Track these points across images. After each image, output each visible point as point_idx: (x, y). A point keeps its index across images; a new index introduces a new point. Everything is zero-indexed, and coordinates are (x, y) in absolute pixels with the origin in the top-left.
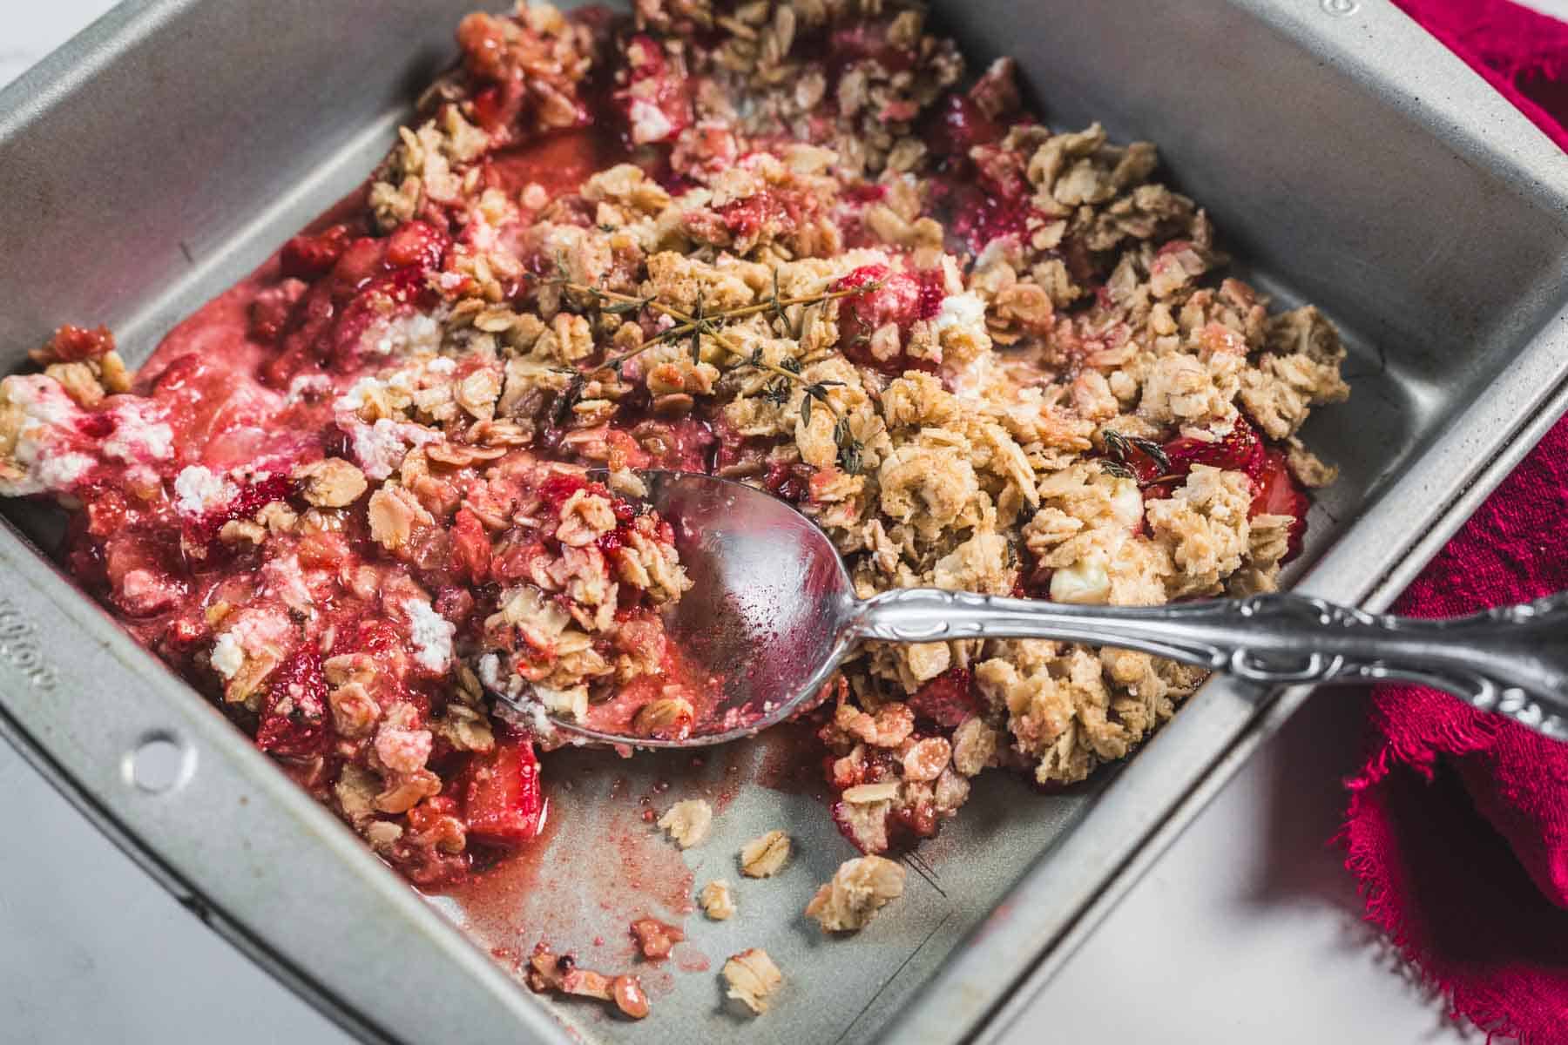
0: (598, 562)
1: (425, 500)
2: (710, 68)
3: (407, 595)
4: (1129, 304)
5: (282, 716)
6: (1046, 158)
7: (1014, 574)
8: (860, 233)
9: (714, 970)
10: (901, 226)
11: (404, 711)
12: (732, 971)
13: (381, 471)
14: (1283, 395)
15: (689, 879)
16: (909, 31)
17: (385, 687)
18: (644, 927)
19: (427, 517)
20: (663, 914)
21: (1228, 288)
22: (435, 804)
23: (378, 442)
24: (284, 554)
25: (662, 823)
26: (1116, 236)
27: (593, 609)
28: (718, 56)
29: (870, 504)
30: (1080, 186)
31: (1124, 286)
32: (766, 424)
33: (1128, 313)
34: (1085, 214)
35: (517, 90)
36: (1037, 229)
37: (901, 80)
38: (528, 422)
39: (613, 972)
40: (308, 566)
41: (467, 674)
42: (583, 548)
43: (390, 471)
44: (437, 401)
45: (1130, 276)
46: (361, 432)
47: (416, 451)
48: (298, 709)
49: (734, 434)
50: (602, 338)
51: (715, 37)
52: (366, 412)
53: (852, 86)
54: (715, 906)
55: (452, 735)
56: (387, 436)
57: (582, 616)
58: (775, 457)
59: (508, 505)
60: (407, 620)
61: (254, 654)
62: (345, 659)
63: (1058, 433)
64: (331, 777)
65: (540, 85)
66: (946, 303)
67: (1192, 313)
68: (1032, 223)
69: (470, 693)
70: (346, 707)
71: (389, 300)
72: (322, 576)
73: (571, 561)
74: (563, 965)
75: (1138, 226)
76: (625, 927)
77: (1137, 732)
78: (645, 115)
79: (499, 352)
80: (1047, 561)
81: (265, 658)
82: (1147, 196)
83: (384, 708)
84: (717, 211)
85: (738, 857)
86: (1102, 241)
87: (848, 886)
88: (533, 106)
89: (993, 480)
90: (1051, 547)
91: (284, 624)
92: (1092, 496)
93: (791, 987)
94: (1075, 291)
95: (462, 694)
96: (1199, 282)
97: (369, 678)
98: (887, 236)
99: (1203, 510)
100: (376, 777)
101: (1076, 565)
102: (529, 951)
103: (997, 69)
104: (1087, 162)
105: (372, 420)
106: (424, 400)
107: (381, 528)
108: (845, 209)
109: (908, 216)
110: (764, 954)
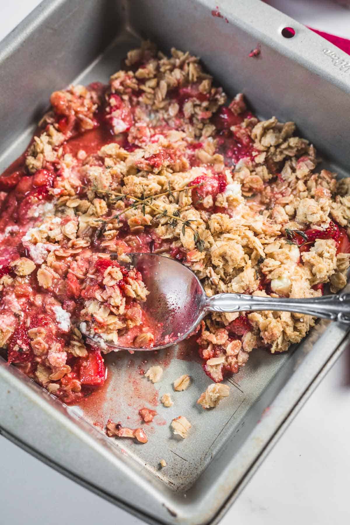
0: (118, 291)
1: (56, 270)
2: (138, 103)
3: (53, 305)
4: (290, 180)
5: (15, 352)
6: (257, 130)
7: (258, 282)
8: (195, 160)
9: (168, 425)
10: (209, 157)
11: (56, 346)
12: (174, 425)
13: (40, 261)
14: (344, 211)
15: (156, 394)
16: (207, 87)
17: (49, 338)
18: (144, 412)
19: (57, 276)
20: (149, 406)
21: (323, 173)
22: (70, 376)
23: (38, 251)
24: (10, 293)
25: (146, 375)
26: (283, 156)
27: (118, 307)
28: (141, 99)
29: (208, 261)
30: (270, 140)
31: (287, 173)
32: (169, 234)
33: (289, 183)
34: (272, 149)
35: (73, 118)
36: (256, 156)
37: (205, 104)
38: (88, 238)
39: (135, 428)
40: (19, 297)
41: (76, 330)
42: (113, 287)
43: (43, 261)
44: (56, 234)
45: (289, 170)
46: (32, 248)
47: (51, 253)
48: (21, 349)
49: (159, 238)
50: (110, 206)
51: (139, 93)
52: (33, 241)
53: (188, 107)
54: (167, 403)
55: (73, 352)
56: (41, 249)
57: (114, 310)
58: (174, 245)
59: (84, 270)
60: (54, 314)
61: (4, 331)
62: (35, 330)
63: (269, 231)
64: (34, 369)
65: (81, 116)
66: (228, 187)
67: (311, 183)
68: (254, 154)
69: (78, 337)
70: (37, 346)
71: (36, 199)
72: (23, 300)
73: (109, 291)
74: (118, 427)
75: (290, 152)
76: (137, 412)
77: (304, 334)
78: (118, 123)
79: (76, 214)
80: (269, 277)
81: (8, 331)
82: (293, 141)
83: (49, 345)
84: (146, 159)
85: (173, 385)
86: (279, 158)
87: (211, 394)
88: (79, 123)
89: (249, 250)
90: (270, 272)
91: (13, 319)
92: (283, 253)
93: (194, 429)
94: (271, 176)
95: (75, 337)
96: (313, 172)
97: (43, 336)
98: (205, 161)
99: (321, 255)
100: (49, 369)
101: (279, 277)
102: (106, 423)
103: (238, 98)
104: (271, 131)
105: (35, 243)
106: (52, 234)
107: (42, 281)
108: (189, 152)
109: (211, 152)
110: (184, 418)
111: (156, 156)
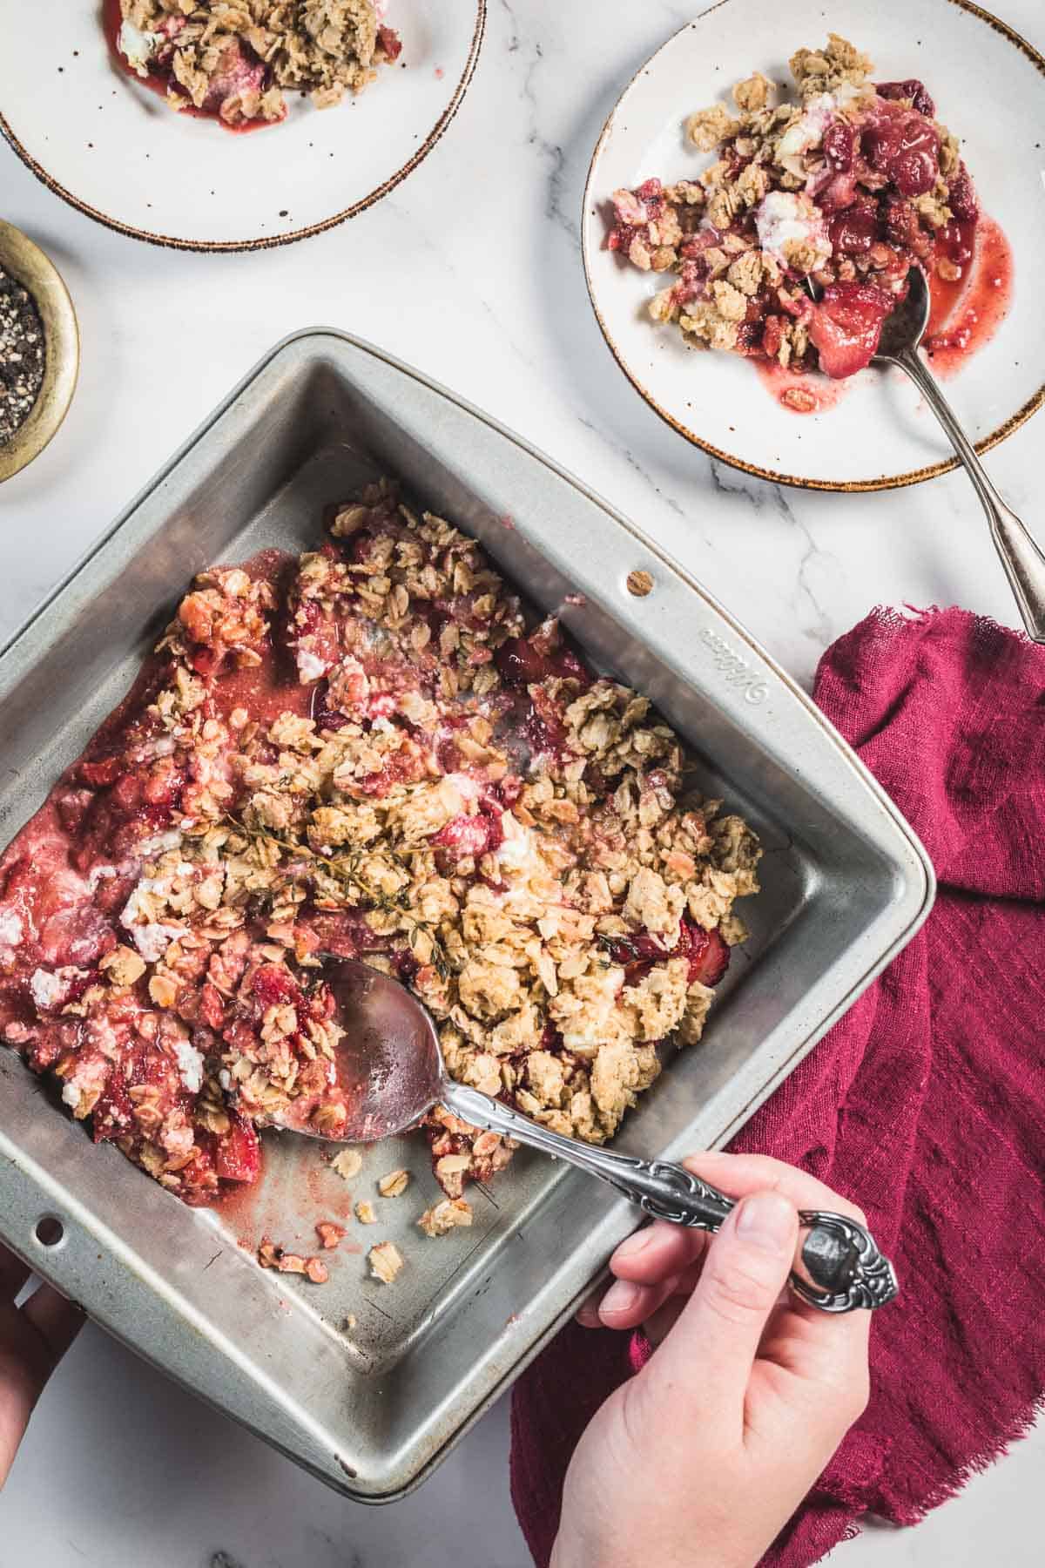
0: (285, 1050)
1: (182, 973)
2: (353, 613)
3: (174, 1039)
4: (625, 817)
5: (106, 1127)
6: (575, 713)
7: (541, 1032)
8: (452, 752)
9: (365, 1253)
10: (480, 751)
11: (176, 1115)
12: (374, 1257)
13: (153, 957)
14: (714, 903)
15: (348, 1198)
16: (487, 609)
17: (165, 1101)
18: (324, 1230)
19: (182, 982)
20: (334, 1218)
21: (688, 823)
22: (199, 1165)
23: (150, 940)
24: (100, 1017)
25: (333, 1165)
26: (619, 766)
27: (284, 1080)
28: (357, 608)
29: (454, 995)
30: (596, 737)
31: (622, 799)
32: (390, 926)
33: (625, 823)
34: (599, 755)
35: (221, 651)
36: (569, 763)
37: (481, 636)
38: (241, 909)
39: (307, 1255)
40: (114, 1022)
41: (213, 1085)
42: (278, 1043)
43: (159, 956)
44: (183, 903)
45: (628, 797)
46: (139, 932)
47: (174, 944)
48: (117, 1124)
49: (371, 931)
50: (286, 853)
51: (355, 598)
52: (140, 920)
53: (449, 633)
54: (364, 1218)
55: (205, 1124)
56: (155, 936)
57: (276, 1084)
58: (395, 946)
59: (235, 976)
60: (176, 1057)
61: (87, 1091)
62: (140, 1089)
63: (571, 932)
64: (137, 1151)
65: (237, 646)
66: (504, 846)
67: (664, 835)
68: (565, 757)
69: (215, 1095)
70: (143, 1117)
71: (147, 829)
72: (123, 1027)
73: (270, 1050)
74: (278, 1253)
75: (634, 760)
76: (312, 1227)
77: (611, 1132)
78: (308, 663)
79: (220, 858)
80: (560, 1029)
81: (94, 1092)
82: (642, 741)
83: (165, 1114)
85: (378, 1184)
86: (611, 770)
88: (232, 658)
89: (528, 979)
90: (564, 1018)
91: (102, 1066)
92: (590, 984)
93: (406, 1269)
94: (593, 798)
95: (210, 1097)
96: (669, 815)
97: (155, 1100)
98: (469, 755)
99: (658, 998)
100: (164, 1154)
101: (579, 1033)
102: (258, 1241)
103: (547, 626)
104: (602, 717)
105: (146, 922)
106: (175, 903)
107: (156, 994)
108: (442, 733)
109: (484, 740)
110: (393, 1248)
111: (374, 776)
